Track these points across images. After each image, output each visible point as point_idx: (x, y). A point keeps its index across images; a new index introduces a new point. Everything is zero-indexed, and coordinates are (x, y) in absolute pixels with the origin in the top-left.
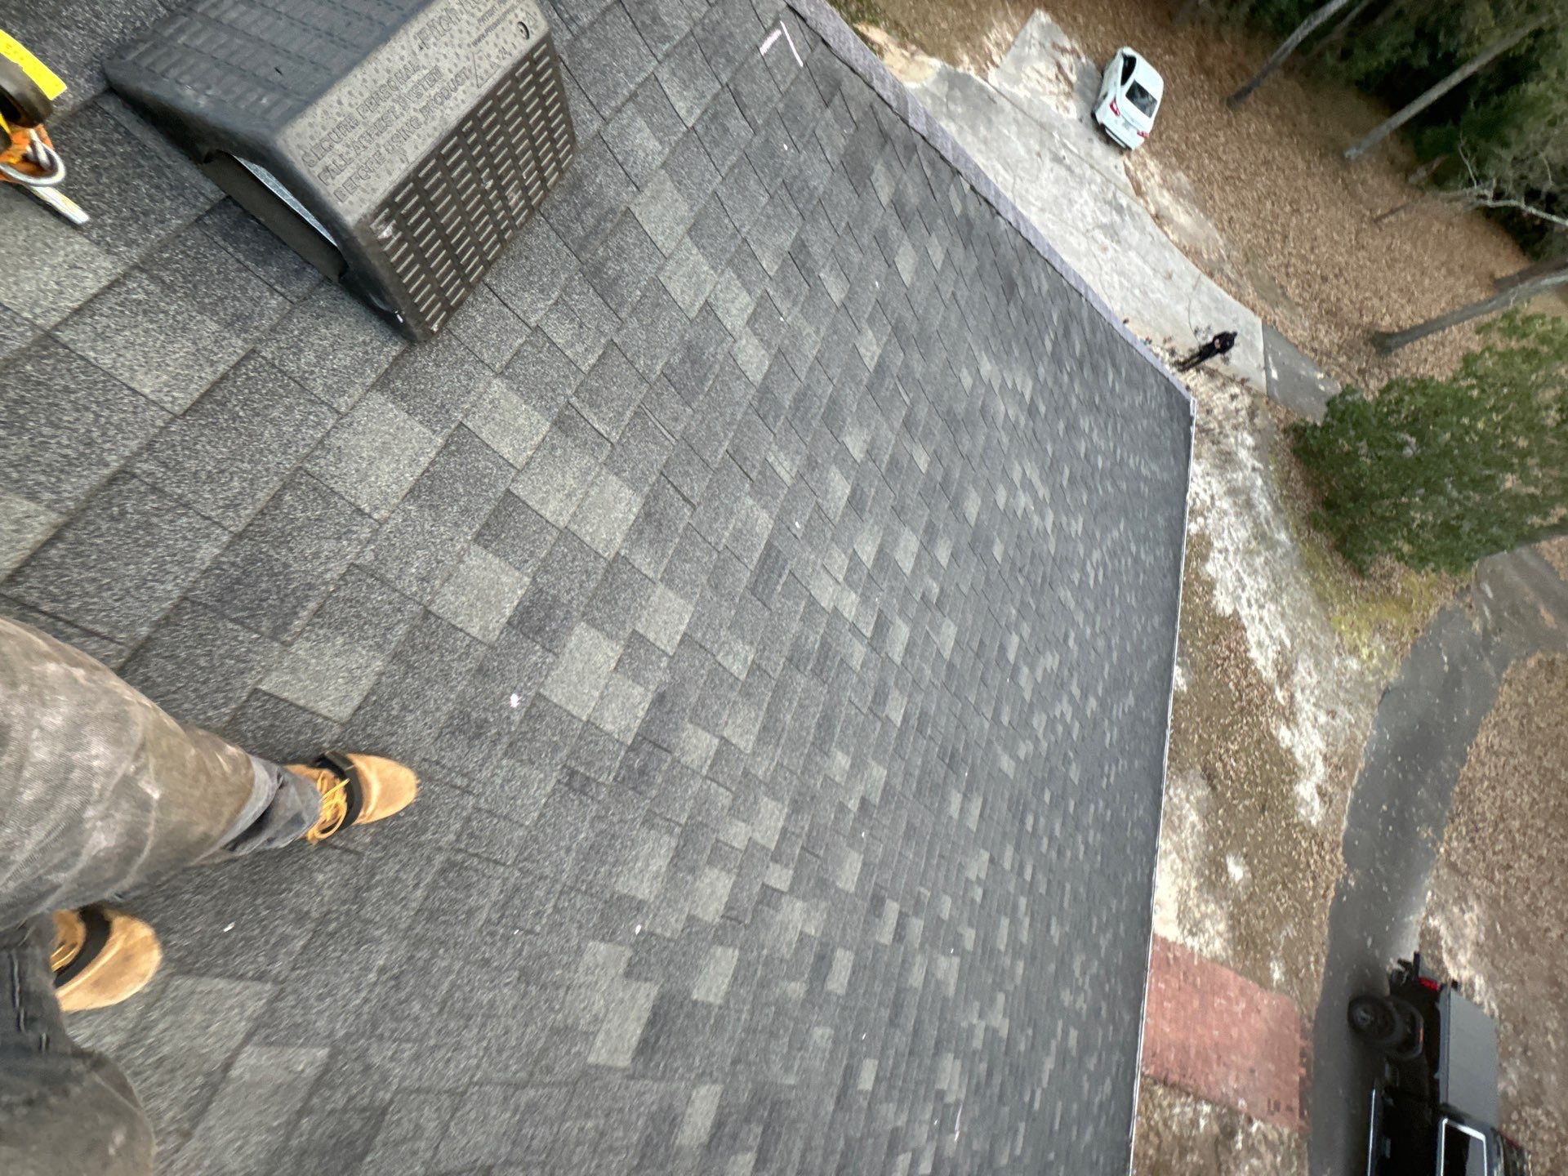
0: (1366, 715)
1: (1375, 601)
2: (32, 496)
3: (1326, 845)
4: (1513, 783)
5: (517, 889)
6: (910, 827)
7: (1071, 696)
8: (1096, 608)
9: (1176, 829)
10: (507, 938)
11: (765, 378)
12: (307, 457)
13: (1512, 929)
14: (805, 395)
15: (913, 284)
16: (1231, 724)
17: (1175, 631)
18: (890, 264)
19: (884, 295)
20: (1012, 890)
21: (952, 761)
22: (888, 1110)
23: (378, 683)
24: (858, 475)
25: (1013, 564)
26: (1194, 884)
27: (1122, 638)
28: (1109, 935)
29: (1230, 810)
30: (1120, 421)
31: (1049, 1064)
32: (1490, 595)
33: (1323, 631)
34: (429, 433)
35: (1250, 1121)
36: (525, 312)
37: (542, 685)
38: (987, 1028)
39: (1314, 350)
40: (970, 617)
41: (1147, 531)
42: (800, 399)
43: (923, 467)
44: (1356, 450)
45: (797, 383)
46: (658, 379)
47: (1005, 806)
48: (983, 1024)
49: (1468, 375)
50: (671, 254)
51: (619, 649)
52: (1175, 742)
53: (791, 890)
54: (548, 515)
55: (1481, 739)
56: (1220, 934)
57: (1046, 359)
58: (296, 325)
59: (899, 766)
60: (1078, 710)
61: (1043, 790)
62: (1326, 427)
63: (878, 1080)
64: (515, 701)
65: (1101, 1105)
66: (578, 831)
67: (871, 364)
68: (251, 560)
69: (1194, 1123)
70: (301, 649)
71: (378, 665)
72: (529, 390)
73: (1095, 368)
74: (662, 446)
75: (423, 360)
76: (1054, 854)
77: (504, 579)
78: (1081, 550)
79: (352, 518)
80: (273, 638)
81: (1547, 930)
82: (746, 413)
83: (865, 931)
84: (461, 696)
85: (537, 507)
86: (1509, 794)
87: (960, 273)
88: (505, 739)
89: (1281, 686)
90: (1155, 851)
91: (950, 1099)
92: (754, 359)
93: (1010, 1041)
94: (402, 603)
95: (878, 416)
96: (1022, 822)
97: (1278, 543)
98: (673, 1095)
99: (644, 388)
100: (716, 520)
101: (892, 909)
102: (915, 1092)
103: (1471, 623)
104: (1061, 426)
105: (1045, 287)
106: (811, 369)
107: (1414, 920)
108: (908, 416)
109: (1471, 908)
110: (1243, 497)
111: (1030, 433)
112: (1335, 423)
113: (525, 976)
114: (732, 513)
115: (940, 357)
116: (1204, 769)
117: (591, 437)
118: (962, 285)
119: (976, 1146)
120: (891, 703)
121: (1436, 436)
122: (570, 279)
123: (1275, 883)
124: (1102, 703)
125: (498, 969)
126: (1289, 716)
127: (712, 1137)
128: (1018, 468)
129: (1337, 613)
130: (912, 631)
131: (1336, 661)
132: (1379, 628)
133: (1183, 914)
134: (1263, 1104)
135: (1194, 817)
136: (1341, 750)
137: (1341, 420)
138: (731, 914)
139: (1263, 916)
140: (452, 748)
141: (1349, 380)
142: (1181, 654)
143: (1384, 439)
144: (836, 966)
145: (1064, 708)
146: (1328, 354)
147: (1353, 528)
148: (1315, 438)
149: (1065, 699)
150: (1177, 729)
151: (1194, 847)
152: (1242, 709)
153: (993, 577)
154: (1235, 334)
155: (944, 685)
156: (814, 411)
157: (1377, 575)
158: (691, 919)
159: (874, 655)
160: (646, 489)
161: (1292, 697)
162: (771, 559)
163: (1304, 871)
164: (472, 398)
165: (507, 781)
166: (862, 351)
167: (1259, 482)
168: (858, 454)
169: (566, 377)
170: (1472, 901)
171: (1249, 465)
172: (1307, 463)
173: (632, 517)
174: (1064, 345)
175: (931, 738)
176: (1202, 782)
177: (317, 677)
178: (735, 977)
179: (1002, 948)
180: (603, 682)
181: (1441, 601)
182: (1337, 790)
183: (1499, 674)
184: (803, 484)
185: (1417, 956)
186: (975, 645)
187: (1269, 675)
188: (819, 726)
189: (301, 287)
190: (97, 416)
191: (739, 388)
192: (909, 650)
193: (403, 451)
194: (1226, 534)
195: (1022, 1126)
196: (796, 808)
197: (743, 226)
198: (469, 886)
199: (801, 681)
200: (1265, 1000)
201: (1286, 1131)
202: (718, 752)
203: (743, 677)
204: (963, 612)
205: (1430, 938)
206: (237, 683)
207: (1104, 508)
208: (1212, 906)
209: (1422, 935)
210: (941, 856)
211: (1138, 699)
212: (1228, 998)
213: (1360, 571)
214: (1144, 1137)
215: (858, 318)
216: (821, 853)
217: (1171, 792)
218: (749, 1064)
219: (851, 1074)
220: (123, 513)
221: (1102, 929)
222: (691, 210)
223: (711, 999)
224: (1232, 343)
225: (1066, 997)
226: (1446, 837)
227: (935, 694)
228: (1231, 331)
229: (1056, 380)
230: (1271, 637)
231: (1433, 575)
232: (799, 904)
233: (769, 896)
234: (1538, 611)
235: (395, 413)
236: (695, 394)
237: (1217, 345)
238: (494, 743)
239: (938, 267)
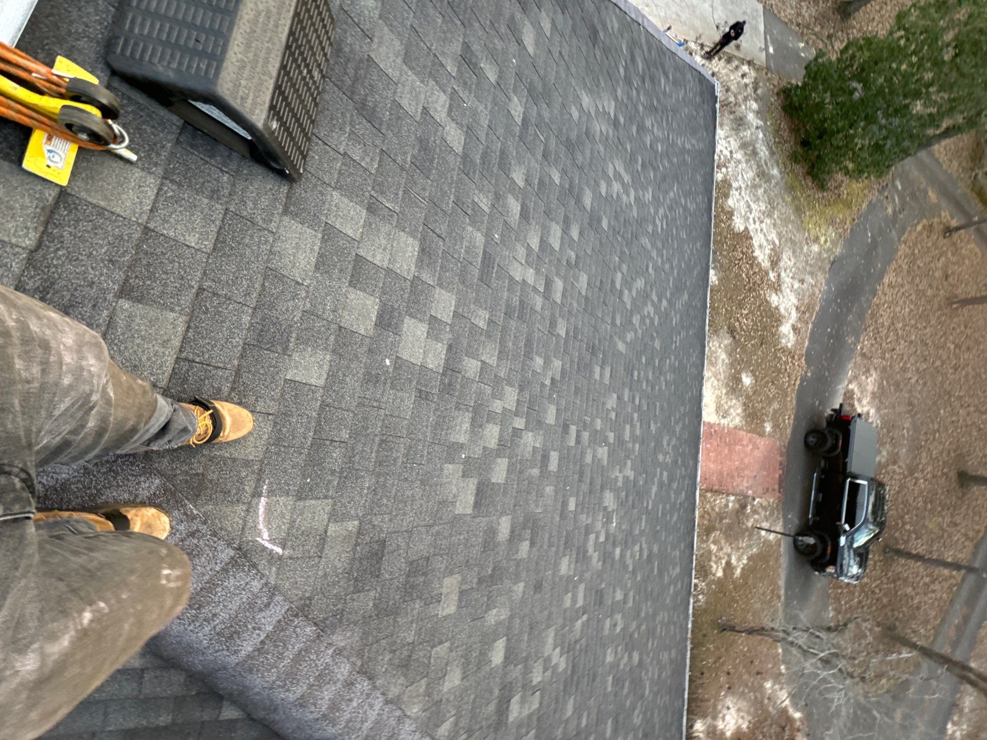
0: (821, 278)
1: (830, 205)
2: (172, 310)
3: (796, 357)
4: (901, 302)
5: (410, 447)
6: (577, 388)
7: (652, 301)
8: (663, 247)
9: (713, 364)
10: (412, 468)
11: (464, 148)
12: (268, 261)
13: (891, 382)
14: (486, 153)
15: (535, 54)
16: (744, 299)
17: (710, 248)
18: (520, 42)
19: (520, 67)
20: (630, 410)
21: (593, 350)
22: (583, 517)
23: (331, 366)
24: (523, 196)
25: (614, 230)
26: (724, 391)
27: (679, 261)
28: (681, 425)
29: (744, 347)
30: (670, 114)
31: (654, 489)
32: (900, 188)
33: (798, 230)
34: (314, 233)
35: (754, 499)
36: (336, 145)
37: (397, 352)
38: (624, 477)
39: (798, 25)
40: (594, 268)
41: (691, 188)
42: (485, 156)
43: (557, 181)
44: (823, 101)
45: (481, 146)
46: (410, 167)
47: (622, 368)
48: (621, 475)
49: (899, 29)
50: (399, 80)
51: (427, 326)
52: (712, 316)
53: (526, 428)
54: (378, 263)
55: (886, 281)
56: (738, 415)
57: (621, 83)
58: (239, 188)
59: (567, 358)
60: (657, 308)
61: (641, 357)
62: (805, 85)
63: (577, 506)
64: (388, 362)
65: (681, 504)
66: (429, 417)
67: (519, 120)
68: (263, 319)
69: (727, 506)
70: (296, 356)
71: (328, 357)
72: (350, 193)
73: (652, 79)
74: (421, 208)
75: (299, 190)
76: (649, 389)
77: (368, 302)
78: (652, 211)
79: (296, 288)
80: (284, 354)
81: (910, 379)
82: (458, 174)
83: (562, 442)
84: (365, 364)
85: (371, 260)
86: (898, 309)
87: (562, 35)
88: (389, 381)
89: (773, 270)
90: (703, 378)
91: (610, 509)
92: (455, 137)
93: (635, 481)
94: (329, 325)
95: (529, 155)
96: (632, 375)
97: (773, 176)
98: (492, 522)
99: (404, 174)
100: (456, 244)
101: (573, 429)
102: (594, 508)
103: (886, 209)
104: (634, 129)
105: (616, 25)
106: (487, 134)
107: (841, 389)
108: (544, 150)
109: (871, 375)
110: (751, 148)
111: (616, 140)
112: (810, 82)
113: (423, 482)
114: (463, 238)
115: (557, 101)
116: (729, 328)
117: (386, 212)
118: (564, 43)
119: (624, 527)
120: (559, 326)
121: (875, 80)
122: (352, 116)
123: (767, 382)
124: (670, 302)
125: (412, 481)
126: (777, 287)
127: (511, 536)
128: (611, 166)
129: (807, 218)
130: (564, 283)
131: (805, 248)
132: (832, 222)
133: (718, 408)
134: (760, 491)
135: (723, 356)
136: (806, 302)
137: (814, 79)
138: (501, 443)
139: (761, 401)
140: (368, 389)
141: (821, 46)
142: (714, 261)
143: (841, 88)
144: (551, 459)
145: (650, 309)
146: (808, 27)
147: (819, 157)
148: (797, 95)
149: (649, 304)
150: (713, 308)
151: (724, 372)
152: (750, 288)
153: (604, 241)
154: (744, 22)
155: (584, 310)
156: (493, 162)
157: (832, 188)
158: (484, 448)
159: (547, 302)
160: (419, 235)
161: (779, 275)
162: (487, 259)
163: (783, 374)
164: (327, 206)
165: (394, 400)
166: (513, 112)
167: (761, 135)
168: (521, 183)
169: (365, 180)
170: (873, 372)
171: (755, 124)
172: (791, 116)
173: (416, 254)
174: (631, 68)
175: (581, 341)
176: (728, 336)
177: (306, 368)
178: (508, 471)
179: (628, 439)
180: (423, 345)
181: (870, 197)
182: (803, 325)
183: (899, 239)
184: (495, 211)
185: (841, 405)
186: (598, 284)
187: (766, 264)
188: (526, 346)
189: (233, 166)
190: (180, 263)
191: (451, 158)
192: (564, 295)
193: (306, 245)
194: (740, 177)
195: (644, 517)
196: (521, 389)
197: (432, 45)
198: (391, 449)
199: (513, 324)
200: (762, 443)
201: (771, 500)
202: (481, 368)
203: (485, 328)
204: (590, 266)
205: (849, 395)
206: (277, 378)
207: (664, 179)
208: (734, 401)
209: (845, 394)
210: (594, 400)
211: (690, 295)
212: (743, 445)
213: (822, 187)
214: (702, 517)
215: (507, 90)
216: (537, 408)
217: (711, 344)
218: (520, 506)
219: (565, 504)
220: (207, 309)
221: (676, 423)
222: (402, 44)
223: (500, 481)
224: (742, 29)
225: (661, 457)
226: (862, 339)
227: (580, 316)
228: (741, 20)
229: (629, 97)
230: (767, 240)
231: (866, 181)
232: (530, 434)
233: (516, 433)
234: (927, 193)
235: (296, 226)
236: (430, 170)
237: (733, 34)
238: (385, 383)
239: (548, 34)
